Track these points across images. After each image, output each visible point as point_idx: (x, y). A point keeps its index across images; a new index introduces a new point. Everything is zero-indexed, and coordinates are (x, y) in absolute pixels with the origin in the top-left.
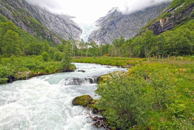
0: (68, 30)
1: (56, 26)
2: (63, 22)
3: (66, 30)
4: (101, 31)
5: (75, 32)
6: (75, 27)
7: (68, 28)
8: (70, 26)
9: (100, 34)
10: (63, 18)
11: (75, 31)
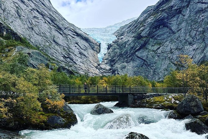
0: (60, 39)
1: (32, 29)
2: (51, 22)
3: (55, 39)
4: (133, 41)
5: (76, 45)
6: (78, 35)
7: (60, 36)
8: (65, 31)
9: (132, 48)
10: (50, 15)
11: (77, 43)
